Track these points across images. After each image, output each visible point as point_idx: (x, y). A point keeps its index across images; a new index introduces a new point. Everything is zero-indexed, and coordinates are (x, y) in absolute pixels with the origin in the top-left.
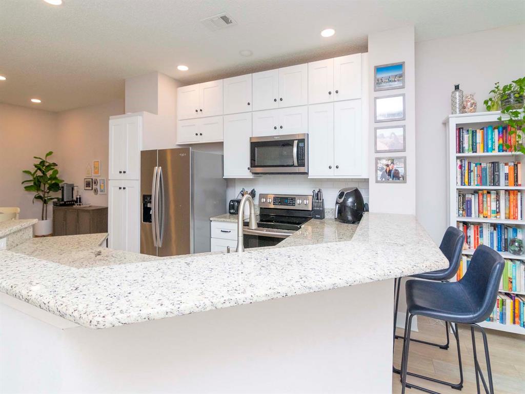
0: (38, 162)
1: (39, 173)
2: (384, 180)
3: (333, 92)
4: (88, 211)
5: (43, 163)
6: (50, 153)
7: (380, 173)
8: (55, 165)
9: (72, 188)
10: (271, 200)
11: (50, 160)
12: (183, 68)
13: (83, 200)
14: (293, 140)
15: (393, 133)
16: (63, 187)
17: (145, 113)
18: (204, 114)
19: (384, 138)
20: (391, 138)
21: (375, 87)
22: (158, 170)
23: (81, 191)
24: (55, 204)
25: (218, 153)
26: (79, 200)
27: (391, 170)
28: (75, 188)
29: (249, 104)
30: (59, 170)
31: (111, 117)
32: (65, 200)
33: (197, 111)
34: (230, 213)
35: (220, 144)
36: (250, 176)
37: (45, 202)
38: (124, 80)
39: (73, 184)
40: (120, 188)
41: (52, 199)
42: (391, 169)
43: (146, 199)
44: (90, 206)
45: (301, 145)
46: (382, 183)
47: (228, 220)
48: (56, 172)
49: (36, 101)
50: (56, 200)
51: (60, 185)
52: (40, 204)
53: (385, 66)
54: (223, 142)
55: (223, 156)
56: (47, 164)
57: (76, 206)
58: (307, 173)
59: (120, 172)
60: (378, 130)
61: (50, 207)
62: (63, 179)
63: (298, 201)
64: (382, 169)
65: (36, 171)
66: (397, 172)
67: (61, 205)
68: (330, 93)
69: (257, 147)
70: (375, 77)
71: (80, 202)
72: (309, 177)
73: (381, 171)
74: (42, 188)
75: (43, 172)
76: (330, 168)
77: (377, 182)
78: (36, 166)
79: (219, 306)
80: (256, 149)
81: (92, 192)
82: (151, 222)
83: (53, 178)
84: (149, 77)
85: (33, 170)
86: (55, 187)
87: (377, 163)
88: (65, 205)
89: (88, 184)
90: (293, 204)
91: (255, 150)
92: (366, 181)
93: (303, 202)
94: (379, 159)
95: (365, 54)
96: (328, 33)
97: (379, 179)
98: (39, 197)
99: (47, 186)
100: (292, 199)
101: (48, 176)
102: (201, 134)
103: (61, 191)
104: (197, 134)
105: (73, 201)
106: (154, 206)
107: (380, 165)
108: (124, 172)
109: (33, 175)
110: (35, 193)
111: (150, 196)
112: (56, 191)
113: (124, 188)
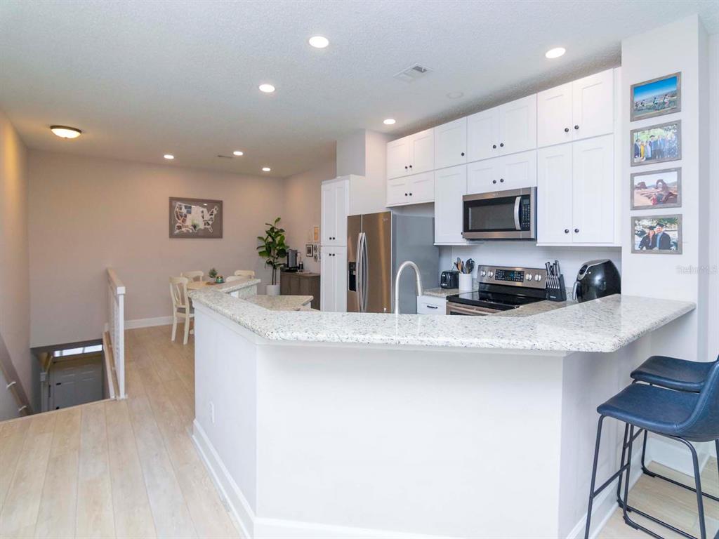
0: (268, 228)
1: (270, 240)
2: (644, 248)
3: (572, 129)
4: (307, 278)
5: (272, 229)
6: (279, 219)
7: (638, 240)
8: (282, 231)
9: (296, 253)
10: (492, 274)
11: (279, 227)
12: (390, 122)
13: (305, 267)
14: (516, 197)
15: (661, 181)
16: (288, 253)
17: (352, 177)
18: (414, 170)
19: (646, 188)
20: (657, 188)
21: (632, 115)
22: (362, 235)
23: (303, 258)
24: (282, 270)
25: (429, 215)
26: (301, 267)
27: (657, 235)
28: (298, 254)
29: (463, 154)
30: (285, 236)
31: (323, 182)
32: (290, 266)
33: (406, 168)
34: (442, 287)
35: (431, 205)
36: (465, 243)
37: (275, 268)
38: (336, 142)
39: (296, 251)
40: (330, 255)
41: (280, 264)
42: (656, 233)
43: (351, 266)
44: (311, 273)
45: (526, 202)
46: (642, 253)
47: (439, 295)
48: (283, 238)
49: (266, 169)
50: (282, 266)
51: (286, 251)
52: (270, 268)
53: (647, 83)
54: (434, 203)
55: (434, 219)
56: (276, 230)
57: (298, 272)
58: (535, 240)
59: (331, 238)
60: (635, 178)
61: (278, 272)
62: (288, 245)
63: (528, 277)
64: (643, 233)
65: (268, 237)
66: (666, 238)
67: (287, 271)
68: (566, 130)
69: (471, 207)
70: (632, 101)
71: (302, 268)
72: (537, 245)
73: (640, 236)
74: (272, 254)
75: (273, 238)
76: (566, 232)
77: (634, 251)
78: (267, 232)
79: (344, 340)
80: (470, 209)
81: (312, 259)
82: (355, 290)
83: (281, 244)
84: (357, 136)
85: (265, 236)
86: (283, 253)
87: (634, 225)
88: (290, 271)
89: (309, 251)
90: (521, 280)
91: (468, 210)
92: (618, 250)
93: (533, 277)
94: (639, 219)
95: (618, 69)
96: (556, 53)
97: (637, 248)
98: (270, 263)
99: (276, 251)
100: (520, 273)
101: (277, 242)
102: (411, 194)
103: (286, 257)
104: (406, 195)
105: (297, 267)
106: (358, 273)
107: (638, 228)
108: (334, 238)
109: (265, 241)
110: (266, 259)
111: (355, 263)
112: (283, 257)
113: (334, 255)
